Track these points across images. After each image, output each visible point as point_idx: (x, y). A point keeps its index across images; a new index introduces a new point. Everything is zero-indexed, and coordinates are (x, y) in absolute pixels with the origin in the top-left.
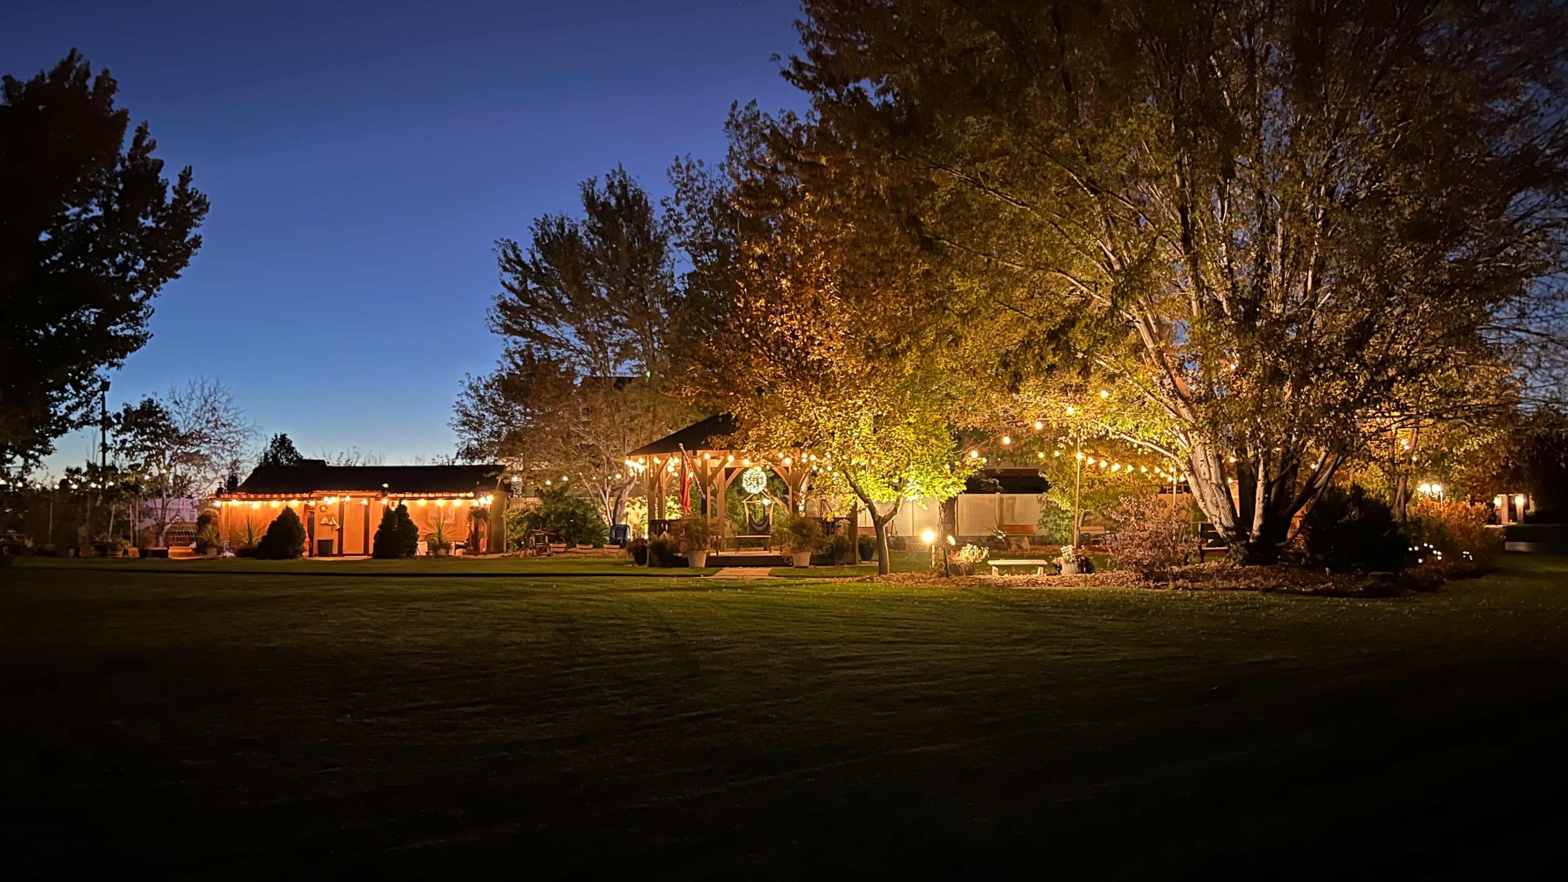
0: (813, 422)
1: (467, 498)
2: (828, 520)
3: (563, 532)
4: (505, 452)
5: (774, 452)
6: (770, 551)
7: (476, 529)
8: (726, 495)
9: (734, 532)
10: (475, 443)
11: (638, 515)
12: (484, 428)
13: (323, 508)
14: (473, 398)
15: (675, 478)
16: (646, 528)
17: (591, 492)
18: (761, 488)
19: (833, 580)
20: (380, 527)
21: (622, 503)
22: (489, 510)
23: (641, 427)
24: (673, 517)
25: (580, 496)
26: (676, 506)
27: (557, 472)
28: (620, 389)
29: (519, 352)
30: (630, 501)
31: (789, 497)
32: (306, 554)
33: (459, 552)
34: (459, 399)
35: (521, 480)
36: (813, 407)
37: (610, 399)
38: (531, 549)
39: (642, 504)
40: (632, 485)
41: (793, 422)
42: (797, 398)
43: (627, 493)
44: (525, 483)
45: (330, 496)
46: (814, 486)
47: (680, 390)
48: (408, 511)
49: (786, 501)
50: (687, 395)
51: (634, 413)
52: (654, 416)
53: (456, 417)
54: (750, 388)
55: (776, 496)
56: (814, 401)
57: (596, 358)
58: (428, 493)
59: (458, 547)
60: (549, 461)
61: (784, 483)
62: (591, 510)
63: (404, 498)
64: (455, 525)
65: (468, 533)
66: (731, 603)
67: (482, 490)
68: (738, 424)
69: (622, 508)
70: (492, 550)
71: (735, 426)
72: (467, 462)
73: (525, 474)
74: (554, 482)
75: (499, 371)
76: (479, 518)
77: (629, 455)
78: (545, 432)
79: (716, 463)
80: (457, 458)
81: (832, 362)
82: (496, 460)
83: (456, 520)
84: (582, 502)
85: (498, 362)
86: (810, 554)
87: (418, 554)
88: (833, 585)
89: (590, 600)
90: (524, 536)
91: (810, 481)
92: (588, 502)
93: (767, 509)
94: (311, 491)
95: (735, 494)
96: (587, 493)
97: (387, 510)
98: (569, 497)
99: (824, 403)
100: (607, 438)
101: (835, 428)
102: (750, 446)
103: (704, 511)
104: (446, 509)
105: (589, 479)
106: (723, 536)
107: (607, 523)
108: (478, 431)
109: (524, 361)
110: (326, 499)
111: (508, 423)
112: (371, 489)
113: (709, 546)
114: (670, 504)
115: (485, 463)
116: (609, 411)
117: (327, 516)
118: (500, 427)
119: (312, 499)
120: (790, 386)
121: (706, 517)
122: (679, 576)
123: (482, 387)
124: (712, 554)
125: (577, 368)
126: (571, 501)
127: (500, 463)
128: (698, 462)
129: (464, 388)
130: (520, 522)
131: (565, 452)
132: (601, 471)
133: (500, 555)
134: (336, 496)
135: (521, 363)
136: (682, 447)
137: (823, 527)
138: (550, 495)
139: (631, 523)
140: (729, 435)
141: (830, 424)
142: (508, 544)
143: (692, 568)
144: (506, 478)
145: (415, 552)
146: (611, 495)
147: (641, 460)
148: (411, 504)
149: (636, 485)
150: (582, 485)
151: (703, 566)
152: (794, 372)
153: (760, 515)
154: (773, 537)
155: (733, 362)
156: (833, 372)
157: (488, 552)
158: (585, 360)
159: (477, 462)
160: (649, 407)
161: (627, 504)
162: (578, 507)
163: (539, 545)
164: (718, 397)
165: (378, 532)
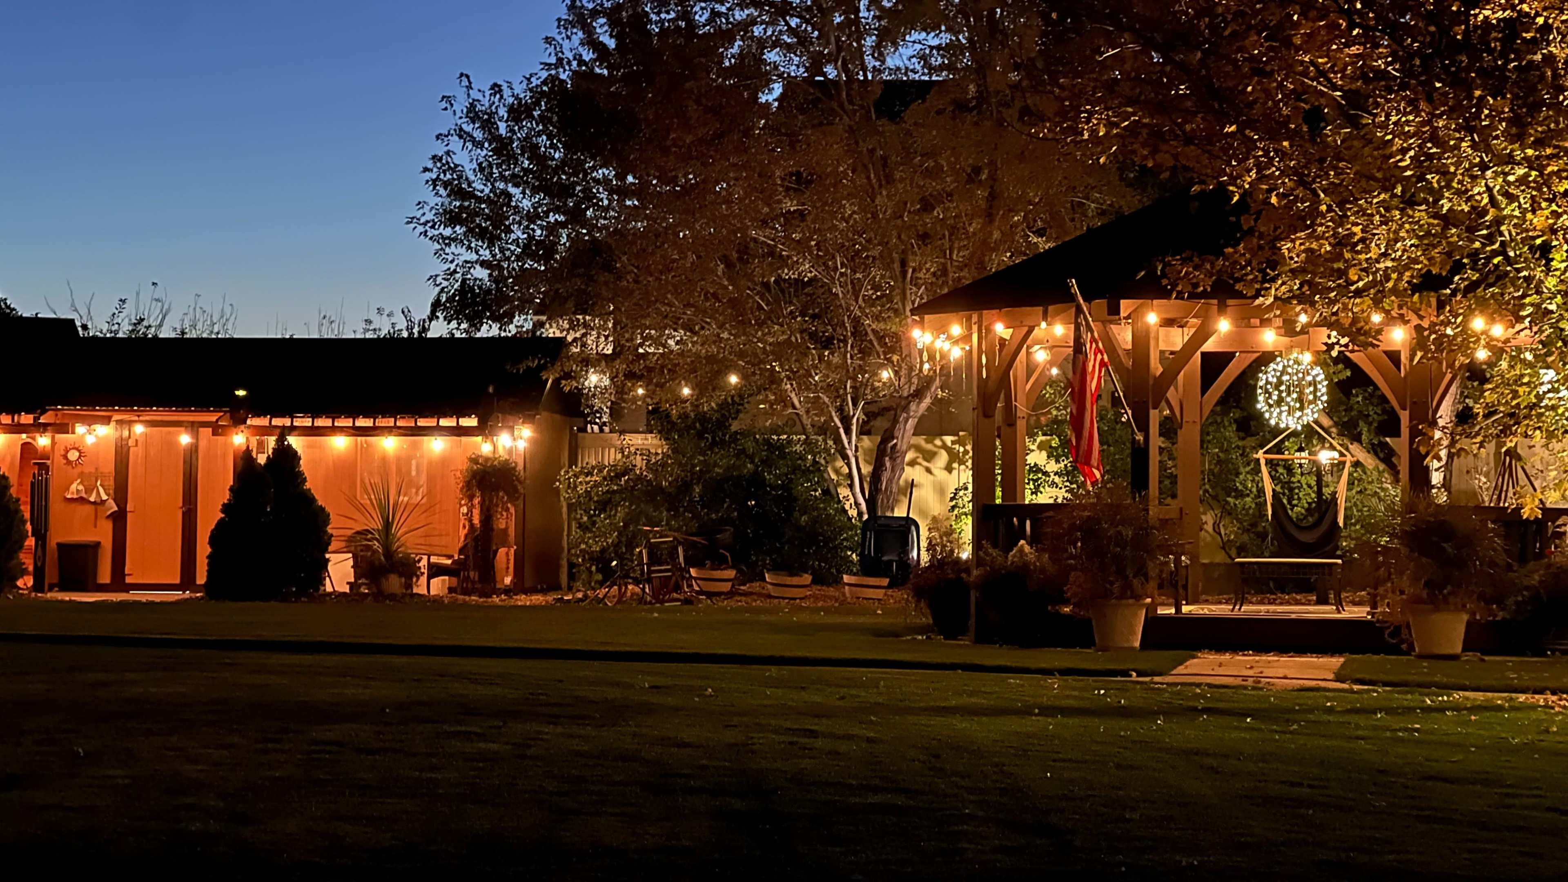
0: (1485, 212)
1: (459, 431)
2: (1526, 513)
3: (726, 536)
4: (565, 300)
5: (1357, 305)
6: (1339, 603)
7: (487, 518)
8: (1204, 432)
9: (1225, 546)
10: (481, 273)
11: (941, 490)
12: (508, 230)
13: (73, 455)
14: (478, 145)
15: (1052, 382)
16: (966, 529)
17: (807, 421)
18: (1310, 415)
19: (1540, 699)
20: (226, 508)
21: (895, 455)
22: (520, 467)
23: (953, 230)
24: (1045, 497)
25: (776, 431)
26: (1052, 467)
27: (711, 359)
28: (894, 117)
29: (605, 13)
30: (918, 448)
31: (1400, 444)
32: (26, 582)
33: (438, 586)
34: (440, 149)
35: (607, 382)
36: (1484, 167)
37: (864, 147)
38: (637, 582)
39: (954, 458)
40: (927, 401)
41: (1420, 213)
42: (1434, 138)
43: (911, 423)
44: (621, 391)
45: (90, 421)
46: (1478, 409)
47: (1076, 119)
48: (304, 465)
49: (1386, 455)
50: (1094, 132)
51: (934, 186)
52: (992, 197)
53: (434, 201)
54: (1285, 111)
55: (1356, 438)
56: (1488, 149)
57: (824, 28)
58: (354, 416)
59: (435, 571)
60: (689, 328)
61: (1384, 399)
62: (806, 472)
63: (292, 429)
64: (429, 508)
65: (463, 533)
66: (1226, 756)
67: (504, 412)
68: (1247, 222)
69: (896, 468)
70: (528, 584)
71: (1238, 226)
72: (458, 330)
73: (620, 366)
74: (701, 389)
75: (548, 66)
76: (496, 488)
77: (921, 310)
78: (676, 243)
79: (1177, 338)
80: (433, 316)
81: (1546, 28)
82: (540, 325)
83: (429, 493)
84: (780, 447)
85: (548, 40)
86: (1465, 617)
87: (329, 589)
88: (1540, 714)
89: (813, 734)
90: (616, 545)
91: (1464, 396)
92: (798, 448)
93: (1328, 478)
94: (37, 406)
95: (1230, 432)
96: (793, 423)
97: (246, 459)
98: (744, 434)
99: (1518, 155)
100: (855, 260)
101: (1554, 231)
102: (1281, 288)
103: (1140, 480)
104: (402, 462)
105: (802, 380)
106: (1194, 558)
107: (853, 513)
108: (492, 240)
109: (618, 37)
110: (80, 429)
111: (576, 217)
112: (203, 405)
113: (1152, 585)
114: (1037, 457)
115: (512, 329)
116: (861, 181)
117: (81, 475)
118: (553, 229)
119: (43, 428)
120: (1410, 102)
121: (1145, 499)
122: (1065, 672)
123: (503, 112)
124: (1161, 611)
125: (772, 56)
126: (750, 446)
127: (552, 331)
128: (1124, 336)
129: (456, 117)
130: (605, 504)
131: (733, 303)
132: (836, 359)
133: (550, 598)
134: (107, 420)
135: (611, 44)
136: (1075, 289)
137: (1506, 537)
138: (689, 428)
139: (923, 513)
140: (1220, 253)
141: (1539, 220)
142: (571, 565)
143: (1105, 649)
144: (568, 376)
145: (321, 581)
146: (864, 431)
147: (956, 330)
148: (309, 446)
149: (936, 401)
150: (785, 401)
151: (1137, 644)
152: (1425, 59)
153: (1306, 497)
154: (1348, 563)
155: (1234, 33)
156: (1550, 59)
157: (518, 588)
158: (792, 31)
159: (489, 330)
160: (977, 170)
161: (909, 456)
162: (767, 463)
163: (662, 571)
164: (1188, 140)
165: (221, 523)
